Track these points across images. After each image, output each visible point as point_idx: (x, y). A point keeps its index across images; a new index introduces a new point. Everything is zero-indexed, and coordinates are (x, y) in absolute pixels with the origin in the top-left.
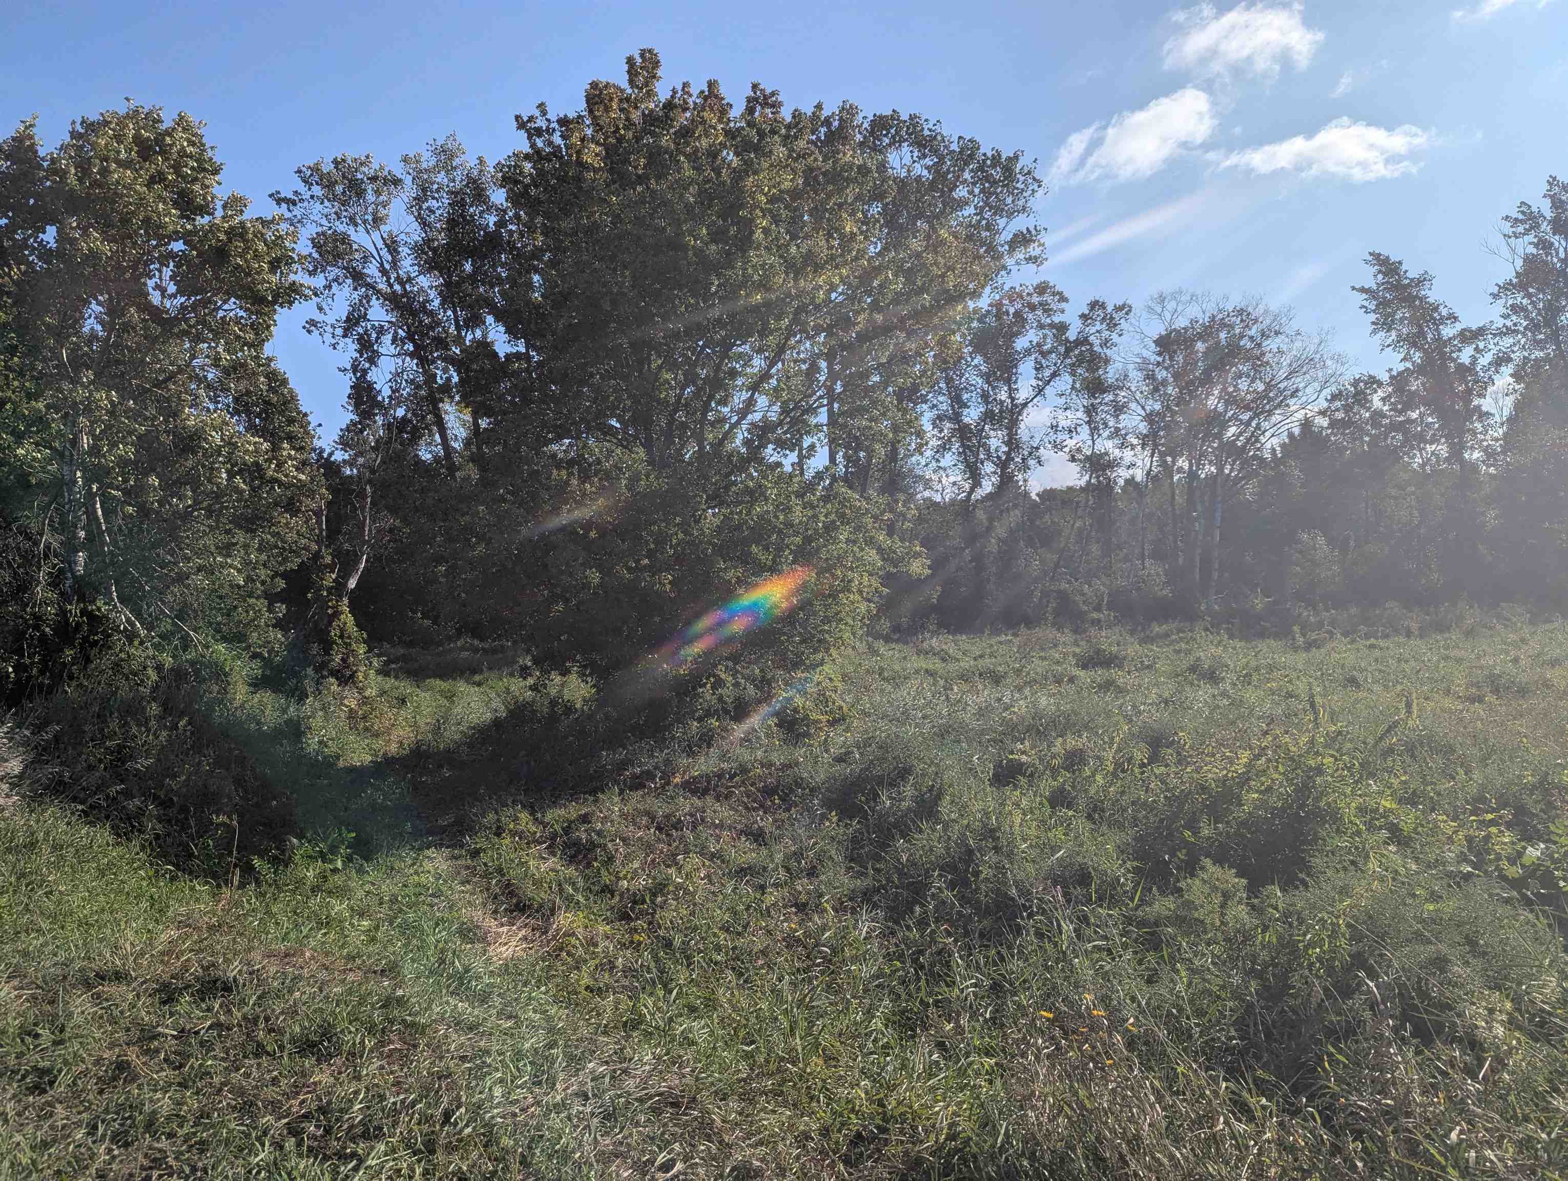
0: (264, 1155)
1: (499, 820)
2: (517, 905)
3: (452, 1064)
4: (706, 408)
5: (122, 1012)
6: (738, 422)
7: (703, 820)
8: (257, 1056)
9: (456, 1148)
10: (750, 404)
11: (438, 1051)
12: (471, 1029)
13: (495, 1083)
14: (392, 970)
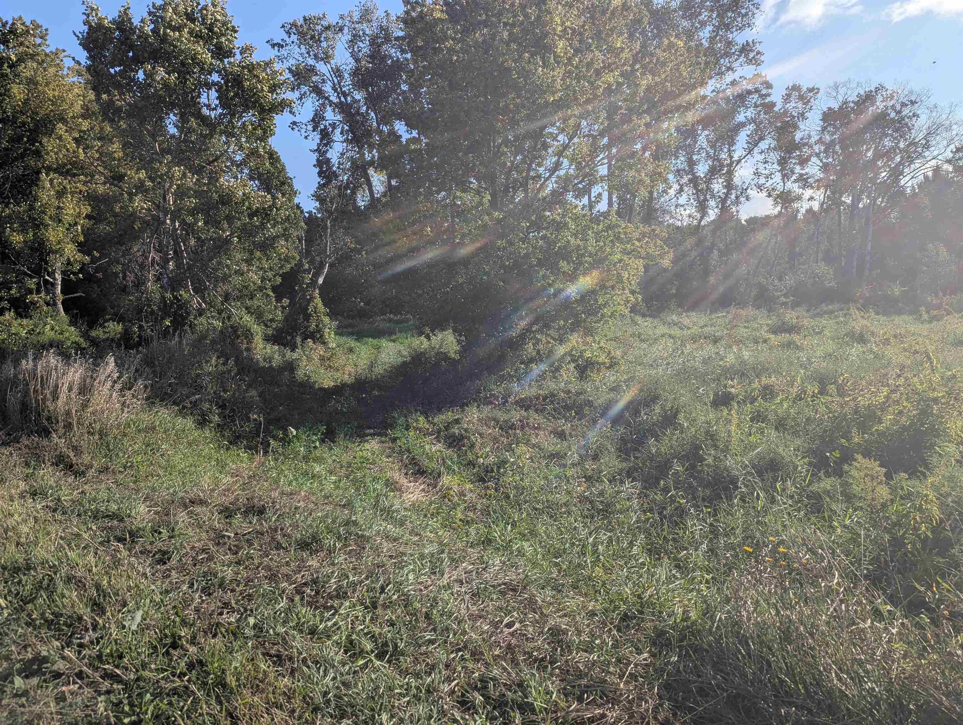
0: (283, 604)
1: (407, 421)
2: (419, 471)
3: (384, 559)
4: (529, 169)
5: (204, 522)
6: (550, 177)
7: (527, 424)
8: (277, 549)
9: (388, 607)
10: (557, 166)
11: (377, 550)
12: (395, 540)
13: (409, 572)
14: (349, 505)
